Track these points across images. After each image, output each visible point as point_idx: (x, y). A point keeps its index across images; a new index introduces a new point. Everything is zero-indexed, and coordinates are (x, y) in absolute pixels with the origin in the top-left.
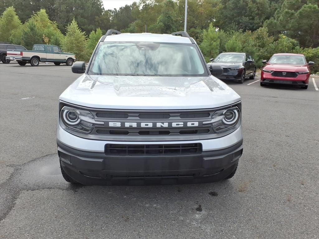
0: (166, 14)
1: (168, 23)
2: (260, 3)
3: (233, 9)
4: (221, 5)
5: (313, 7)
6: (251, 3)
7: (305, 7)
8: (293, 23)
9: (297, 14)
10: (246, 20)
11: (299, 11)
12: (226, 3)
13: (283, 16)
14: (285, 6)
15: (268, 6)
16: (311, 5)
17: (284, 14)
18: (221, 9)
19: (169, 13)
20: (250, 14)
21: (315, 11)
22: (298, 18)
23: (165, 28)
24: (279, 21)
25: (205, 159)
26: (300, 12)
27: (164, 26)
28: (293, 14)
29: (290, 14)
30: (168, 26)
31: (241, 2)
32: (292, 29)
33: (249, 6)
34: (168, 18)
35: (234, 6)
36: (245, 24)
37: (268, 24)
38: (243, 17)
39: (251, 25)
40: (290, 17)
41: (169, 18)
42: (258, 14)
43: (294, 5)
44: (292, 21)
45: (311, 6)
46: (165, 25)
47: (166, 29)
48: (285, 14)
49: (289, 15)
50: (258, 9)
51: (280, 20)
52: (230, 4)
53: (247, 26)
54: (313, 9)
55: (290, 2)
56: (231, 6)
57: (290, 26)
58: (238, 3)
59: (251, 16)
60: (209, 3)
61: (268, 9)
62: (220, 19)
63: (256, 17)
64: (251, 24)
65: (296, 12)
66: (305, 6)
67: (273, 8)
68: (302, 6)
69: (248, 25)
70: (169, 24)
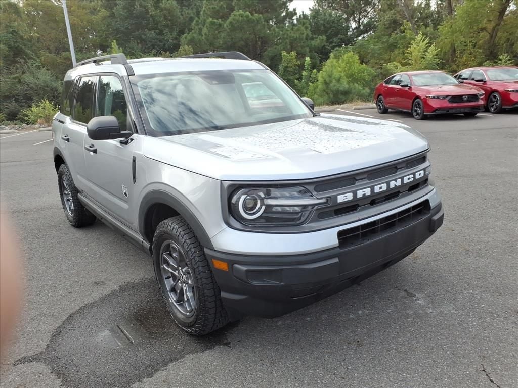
0: (7, 26)
1: (14, 44)
2: (166, 9)
3: (127, 18)
4: (104, 12)
5: (245, 15)
6: (153, 8)
7: (235, 16)
8: (224, 38)
9: (226, 25)
10: (151, 35)
11: (228, 21)
12: (112, 8)
13: (207, 29)
14: (206, 13)
15: (179, 14)
16: (242, 12)
17: (208, 25)
18: (104, 18)
19: (11, 24)
20: (155, 26)
21: (248, 21)
22: (228, 31)
23: (11, 54)
24: (204, 36)
26: (231, 22)
27: (7, 49)
28: (220, 25)
29: (217, 25)
30: (16, 48)
31: (137, 6)
32: (224, 46)
33: (150, 14)
34: (12, 34)
35: (126, 13)
36: (151, 42)
37: (189, 40)
38: (146, 30)
39: (161, 44)
40: (217, 29)
41: (14, 34)
42: (166, 26)
43: (218, 11)
44: (223, 35)
45: (242, 14)
46: (10, 47)
47: (14, 55)
48: (210, 25)
49: (216, 27)
50: (166, 19)
51: (206, 34)
52: (119, 10)
53: (156, 45)
54: (245, 18)
55: (213, 8)
56: (122, 12)
57: (221, 43)
58: (132, 8)
59: (157, 28)
60: (83, 8)
61: (180, 18)
62: (109, 34)
63: (165, 30)
64: (160, 41)
65: (225, 23)
66: (235, 14)
67: (187, 17)
68: (230, 14)
69: (156, 43)
70: (18, 45)
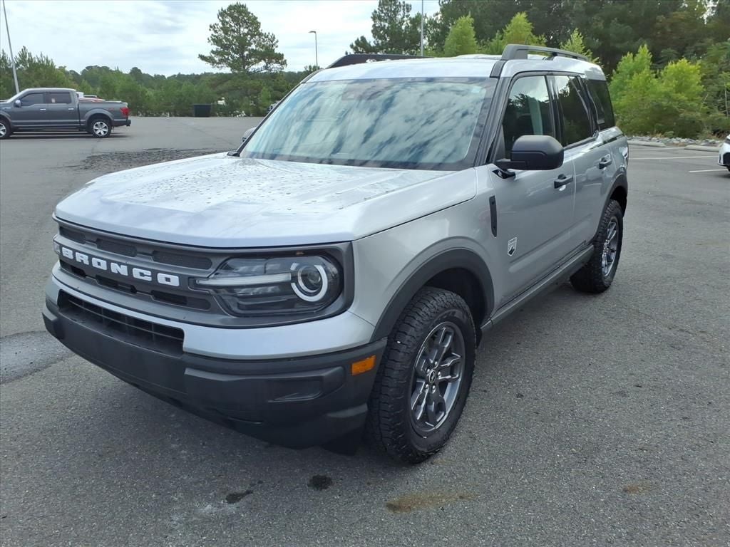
25: (188, 372)
